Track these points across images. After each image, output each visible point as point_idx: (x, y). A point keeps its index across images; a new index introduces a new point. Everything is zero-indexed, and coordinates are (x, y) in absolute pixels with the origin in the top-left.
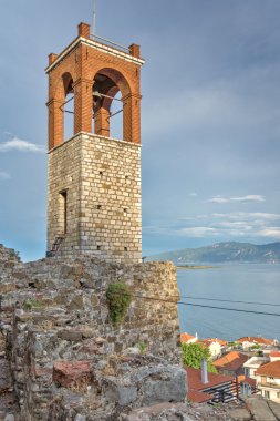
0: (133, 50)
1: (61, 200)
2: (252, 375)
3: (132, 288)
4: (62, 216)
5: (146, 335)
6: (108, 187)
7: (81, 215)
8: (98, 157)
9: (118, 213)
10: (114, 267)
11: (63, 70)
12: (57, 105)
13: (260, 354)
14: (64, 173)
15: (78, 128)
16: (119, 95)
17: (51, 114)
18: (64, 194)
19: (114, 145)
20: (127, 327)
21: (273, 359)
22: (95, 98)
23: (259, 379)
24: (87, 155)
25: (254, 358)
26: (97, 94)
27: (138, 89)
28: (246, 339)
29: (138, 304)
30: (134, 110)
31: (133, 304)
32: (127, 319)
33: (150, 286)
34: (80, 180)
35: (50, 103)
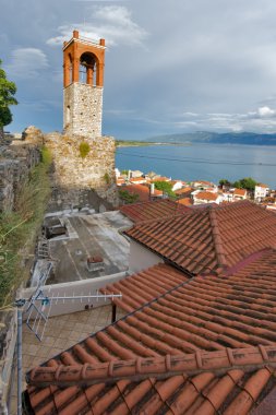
1: (68, 110)
3: (92, 146)
4: (68, 117)
5: (97, 163)
6: (86, 106)
7: (74, 117)
8: (82, 93)
9: (90, 116)
10: (84, 137)
11: (68, 51)
12: (67, 67)
13: (202, 189)
14: (69, 98)
15: (73, 79)
18: (69, 107)
19: (90, 88)
20: (88, 159)
21: (208, 191)
24: (77, 92)
25: (198, 191)
28: (197, 181)
29: (94, 152)
31: (91, 152)
32: (89, 156)
33: (101, 145)
34: (74, 102)
35: (64, 66)
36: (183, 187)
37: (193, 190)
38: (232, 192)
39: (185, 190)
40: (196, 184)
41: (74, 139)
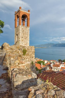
0: (29, 11)
1: (17, 36)
2: (52, 66)
3: (27, 50)
4: (17, 39)
5: (29, 57)
6: (24, 34)
7: (19, 39)
8: (22, 29)
9: (25, 38)
10: (24, 47)
11: (17, 14)
12: (16, 20)
13: (54, 63)
14: (17, 32)
15: (19, 24)
16: (26, 19)
17: (15, 22)
18: (17, 35)
19: (25, 27)
20: (26, 56)
21: (56, 64)
22: (22, 19)
23: (53, 67)
24: (21, 29)
25: (53, 64)
26: (23, 18)
27: (29, 18)
28: (51, 60)
29: (28, 52)
30: (29, 21)
31: (27, 52)
32: (26, 55)
33: (30, 50)
34: (19, 33)
35: (15, 20)
36: (47, 63)
37: (51, 64)
38: (63, 64)
39: (48, 64)
40: (51, 61)
41: (21, 48)
